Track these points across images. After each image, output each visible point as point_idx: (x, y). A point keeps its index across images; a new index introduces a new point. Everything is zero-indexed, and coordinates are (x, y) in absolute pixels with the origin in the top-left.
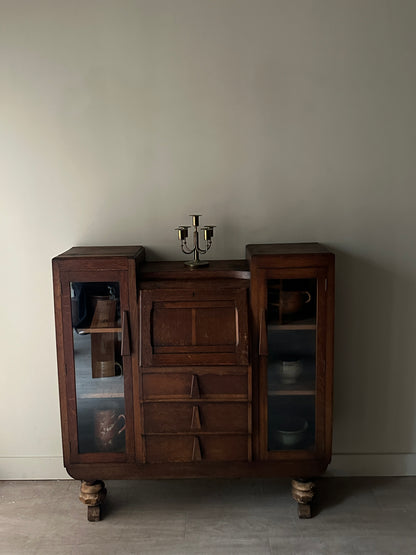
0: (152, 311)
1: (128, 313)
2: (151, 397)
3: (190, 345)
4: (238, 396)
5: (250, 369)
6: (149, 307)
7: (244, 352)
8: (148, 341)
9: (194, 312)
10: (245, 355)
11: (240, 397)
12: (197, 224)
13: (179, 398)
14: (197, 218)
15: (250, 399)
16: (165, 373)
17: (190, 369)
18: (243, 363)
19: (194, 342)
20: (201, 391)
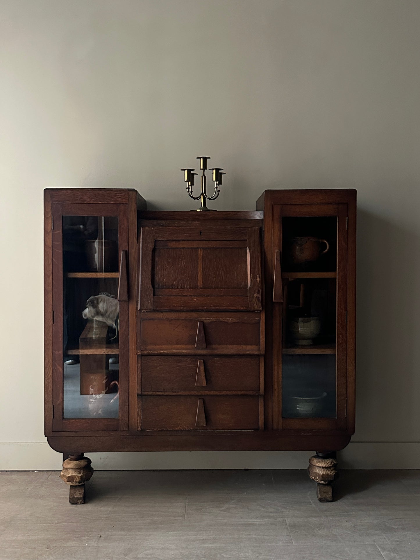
0: (154, 250)
1: (127, 253)
2: (149, 347)
3: (196, 287)
4: (249, 347)
5: (263, 316)
6: (151, 246)
7: (256, 295)
8: (149, 281)
9: (200, 252)
10: (258, 298)
11: (250, 349)
12: (205, 167)
13: (183, 349)
14: (205, 159)
15: (263, 352)
16: (168, 319)
17: (194, 315)
18: (256, 308)
19: (200, 283)
20: (208, 341)
